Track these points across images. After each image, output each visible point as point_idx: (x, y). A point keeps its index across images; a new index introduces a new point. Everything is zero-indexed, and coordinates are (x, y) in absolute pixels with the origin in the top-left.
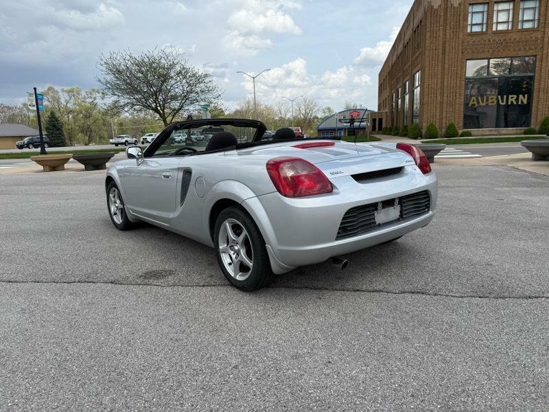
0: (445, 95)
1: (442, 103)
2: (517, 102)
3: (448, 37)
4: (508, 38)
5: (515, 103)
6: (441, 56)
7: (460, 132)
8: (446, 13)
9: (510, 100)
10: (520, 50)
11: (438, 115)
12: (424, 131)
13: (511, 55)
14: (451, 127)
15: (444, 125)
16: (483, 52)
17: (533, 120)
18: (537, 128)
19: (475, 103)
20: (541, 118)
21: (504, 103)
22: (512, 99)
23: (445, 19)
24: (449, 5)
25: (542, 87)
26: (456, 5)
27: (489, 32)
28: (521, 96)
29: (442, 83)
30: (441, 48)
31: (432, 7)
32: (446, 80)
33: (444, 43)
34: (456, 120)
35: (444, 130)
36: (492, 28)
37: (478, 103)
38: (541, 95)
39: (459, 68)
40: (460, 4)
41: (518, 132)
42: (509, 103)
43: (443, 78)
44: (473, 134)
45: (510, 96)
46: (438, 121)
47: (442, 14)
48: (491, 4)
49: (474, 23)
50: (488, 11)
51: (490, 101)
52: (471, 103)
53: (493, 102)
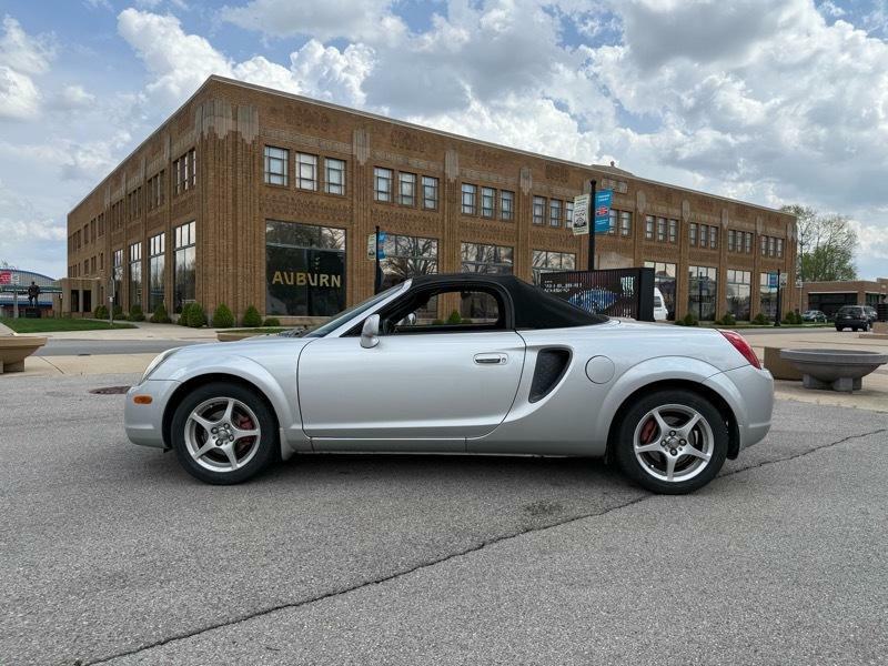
0: (240, 264)
1: (235, 276)
2: (330, 284)
3: (239, 183)
4: (314, 201)
5: (327, 285)
6: (231, 208)
7: (264, 319)
8: (235, 150)
9: (322, 281)
10: (328, 218)
11: (231, 292)
12: (210, 317)
13: (319, 223)
14: (251, 311)
15: (240, 308)
16: (287, 213)
19: (281, 280)
21: (316, 284)
22: (324, 278)
23: (235, 158)
24: (239, 140)
25: (355, 267)
26: (249, 142)
27: (292, 188)
28: (333, 277)
29: (235, 247)
30: (230, 196)
31: (216, 135)
32: (240, 244)
33: (235, 190)
34: (258, 301)
35: (240, 316)
36: (295, 184)
37: (284, 280)
38: (355, 279)
39: (257, 230)
40: (253, 142)
42: (321, 285)
43: (235, 240)
44: (281, 322)
45: (322, 276)
46: (231, 302)
47: (230, 149)
48: (291, 152)
49: (272, 171)
50: (288, 159)
51: (298, 279)
52: (275, 280)
53: (302, 281)
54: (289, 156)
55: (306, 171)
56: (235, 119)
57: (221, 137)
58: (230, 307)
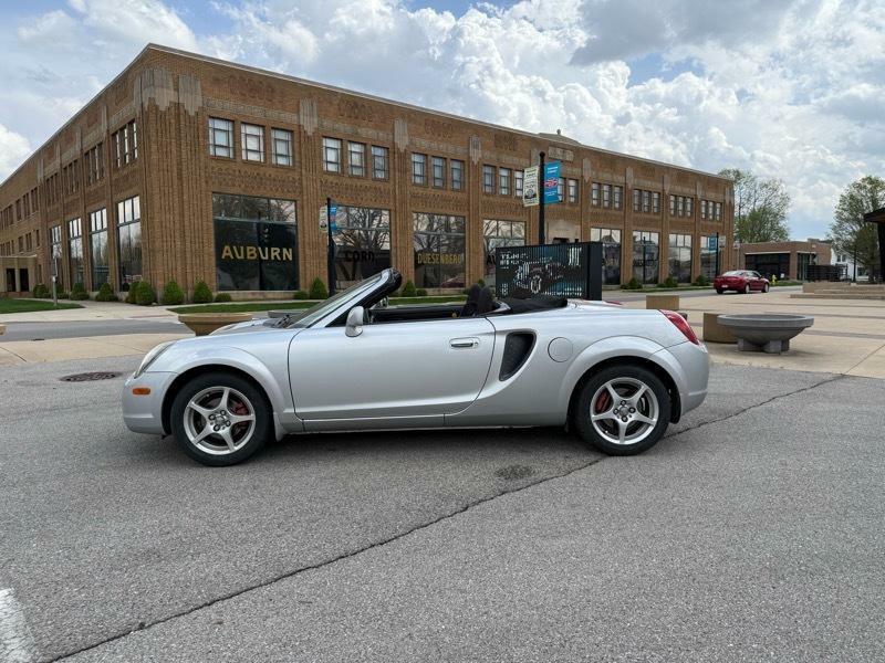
0: (188, 239)
1: (184, 252)
2: (282, 258)
3: (184, 156)
4: (261, 173)
5: (279, 258)
6: (176, 182)
7: (215, 294)
8: (178, 122)
9: (273, 254)
10: (277, 190)
11: (179, 268)
12: (160, 294)
13: (267, 195)
14: (202, 286)
15: (190, 285)
16: (234, 185)
17: (302, 282)
18: (307, 291)
19: (230, 254)
20: (310, 280)
21: (267, 258)
22: (275, 252)
23: (179, 130)
24: (182, 111)
25: (307, 240)
26: (192, 113)
27: (238, 160)
28: (285, 250)
29: (182, 221)
30: (175, 169)
31: (157, 108)
32: (186, 219)
33: (180, 164)
34: (207, 276)
35: (190, 292)
36: (241, 156)
37: (234, 255)
38: (307, 252)
39: (205, 203)
40: (197, 113)
41: (287, 295)
42: (273, 258)
43: (182, 215)
44: (232, 297)
45: (273, 249)
46: (180, 278)
47: (172, 121)
48: (235, 123)
49: (217, 143)
50: (233, 131)
51: (249, 253)
52: (224, 254)
53: (252, 255)
54: (234, 127)
55: (252, 143)
56: (177, 90)
57: (162, 108)
58: (180, 284)
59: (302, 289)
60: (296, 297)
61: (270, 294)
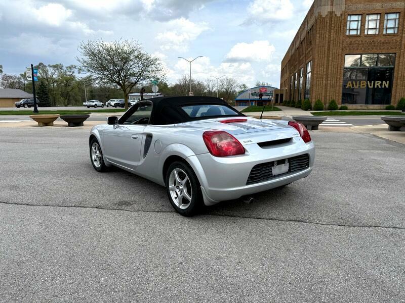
0: (329, 79)
1: (326, 85)
3: (332, 38)
4: (375, 40)
5: (380, 87)
6: (326, 51)
7: (339, 106)
8: (331, 21)
9: (376, 85)
10: (384, 48)
11: (323, 93)
12: (313, 105)
13: (377, 52)
14: (333, 102)
15: (328, 101)
16: (357, 49)
17: (392, 100)
18: (395, 106)
19: (351, 86)
20: (398, 99)
21: (372, 87)
22: (378, 83)
23: (330, 25)
24: (334, 15)
25: (400, 76)
26: (339, 15)
27: (362, 35)
28: (384, 82)
29: (327, 70)
30: (327, 45)
31: (321, 16)
32: (330, 68)
33: (329, 42)
34: (337, 98)
35: (327, 105)
36: (364, 32)
37: (353, 86)
38: (399, 82)
39: (340, 60)
40: (341, 15)
41: (382, 108)
42: (376, 87)
43: (328, 67)
44: (348, 108)
45: (376, 82)
46: (323, 98)
47: (328, 21)
48: (363, 15)
49: (351, 28)
50: (361, 20)
51: (361, 85)
52: (348, 86)
53: (363, 86)
55: (372, 24)
56: (332, 5)
57: (324, 16)
58: (323, 101)
59: (392, 104)
60: (386, 109)
61: (371, 106)
